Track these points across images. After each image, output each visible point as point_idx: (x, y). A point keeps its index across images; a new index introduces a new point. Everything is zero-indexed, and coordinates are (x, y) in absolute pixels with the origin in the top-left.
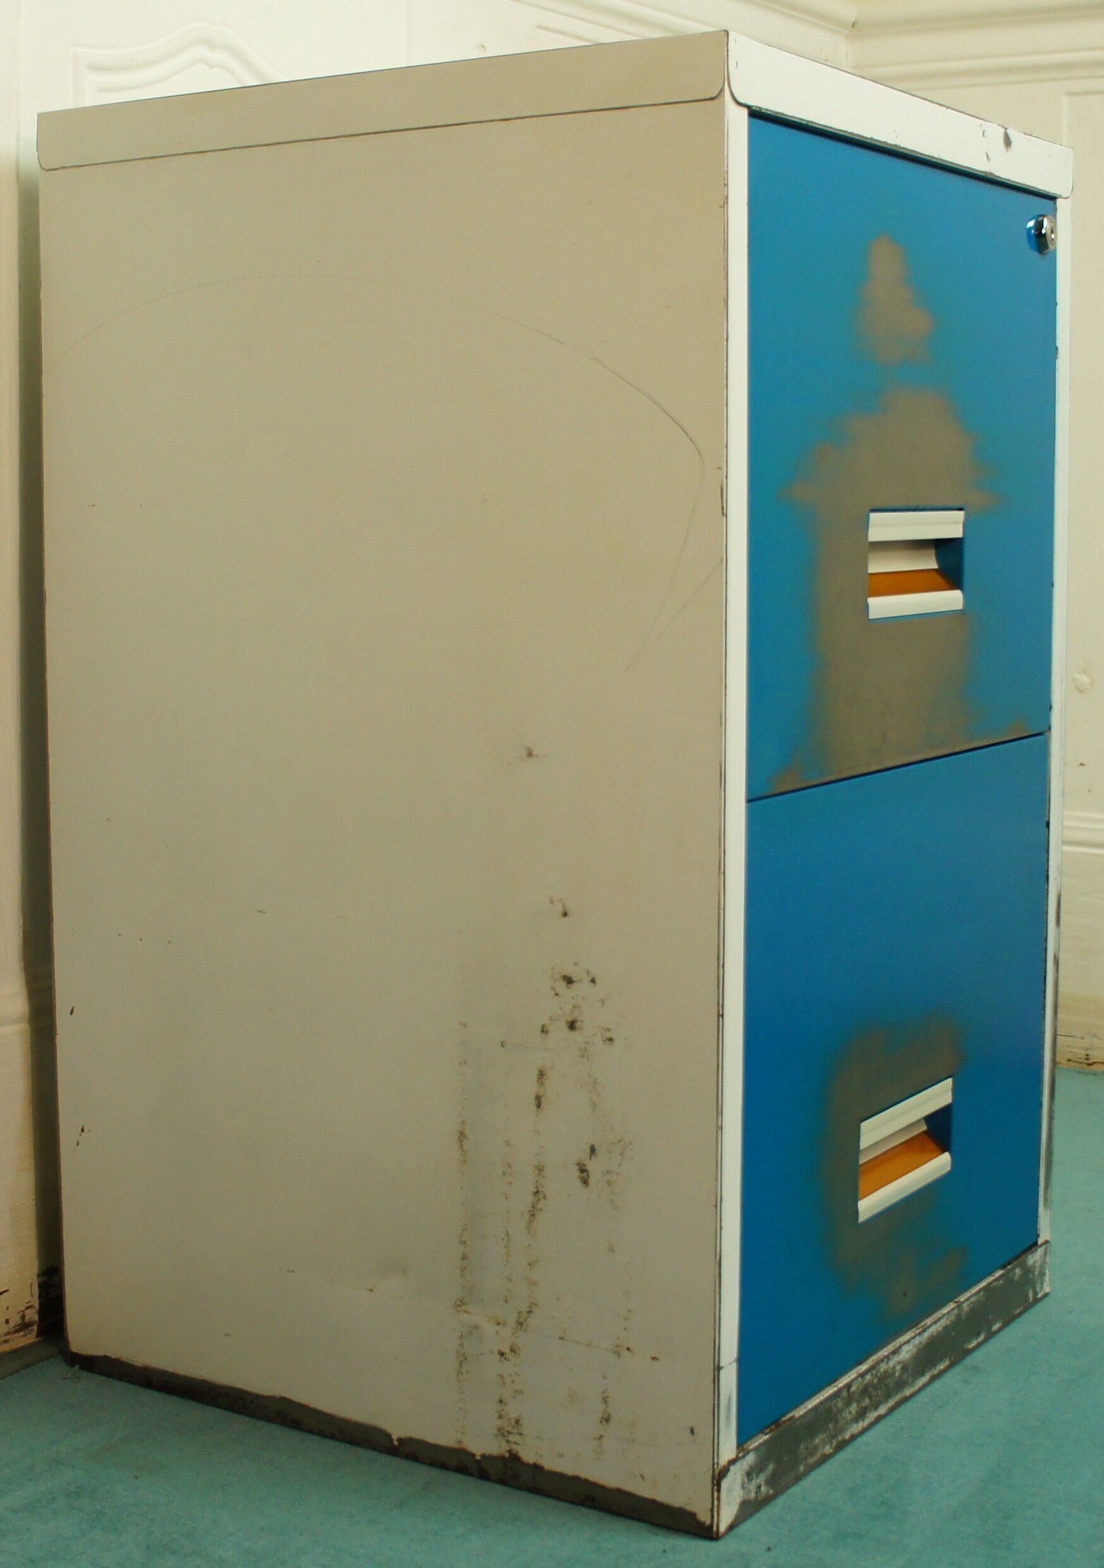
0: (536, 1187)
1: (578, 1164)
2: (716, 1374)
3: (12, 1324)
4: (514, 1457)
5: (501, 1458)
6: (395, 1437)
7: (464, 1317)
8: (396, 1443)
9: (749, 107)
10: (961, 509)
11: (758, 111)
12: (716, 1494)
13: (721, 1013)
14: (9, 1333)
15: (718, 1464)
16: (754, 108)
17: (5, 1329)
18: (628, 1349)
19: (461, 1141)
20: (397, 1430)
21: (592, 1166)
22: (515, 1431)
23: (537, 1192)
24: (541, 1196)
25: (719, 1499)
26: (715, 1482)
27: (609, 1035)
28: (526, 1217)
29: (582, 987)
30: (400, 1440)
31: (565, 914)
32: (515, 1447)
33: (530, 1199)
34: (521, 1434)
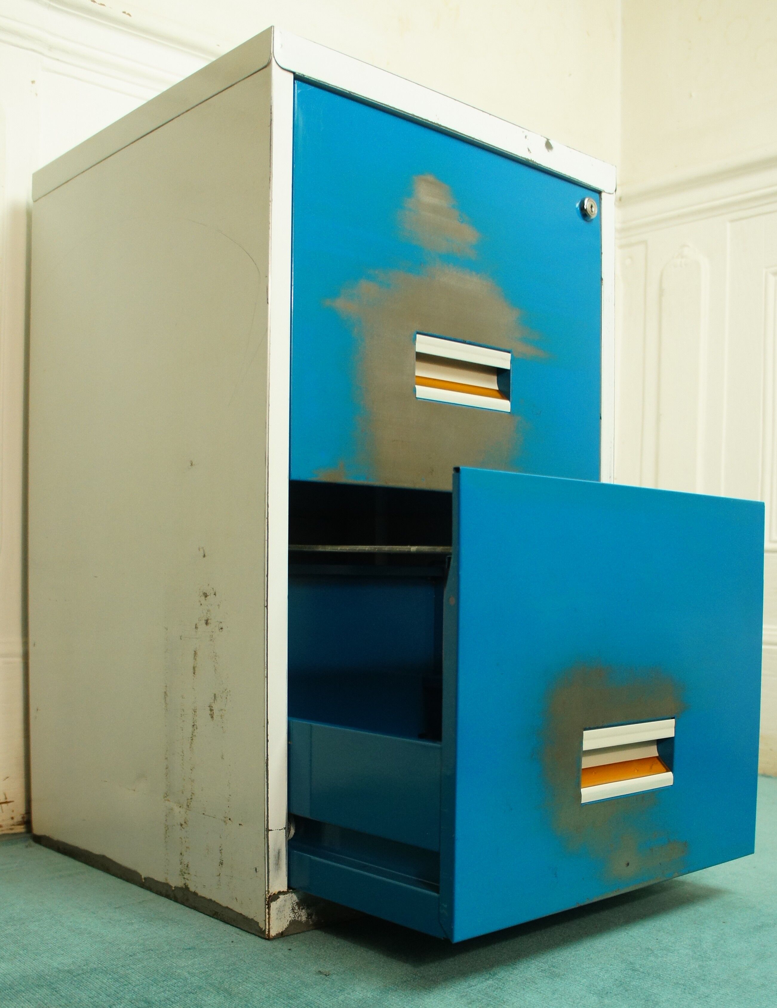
0: (194, 723)
1: (210, 706)
2: (266, 833)
3: (16, 820)
4: (187, 888)
5: (181, 888)
6: (143, 877)
7: (167, 803)
8: (143, 881)
9: (294, 73)
10: (509, 352)
11: (302, 77)
12: (267, 910)
13: (266, 605)
14: (13, 825)
15: (268, 892)
16: (297, 73)
17: (11, 822)
18: (230, 819)
19: (165, 697)
20: (144, 873)
21: (215, 707)
22: (186, 872)
23: (193, 726)
24: (195, 727)
25: (269, 914)
26: (266, 903)
27: (221, 625)
28: (190, 741)
29: (211, 597)
30: (145, 879)
31: (204, 556)
32: (187, 882)
33: (191, 729)
34: (189, 874)
